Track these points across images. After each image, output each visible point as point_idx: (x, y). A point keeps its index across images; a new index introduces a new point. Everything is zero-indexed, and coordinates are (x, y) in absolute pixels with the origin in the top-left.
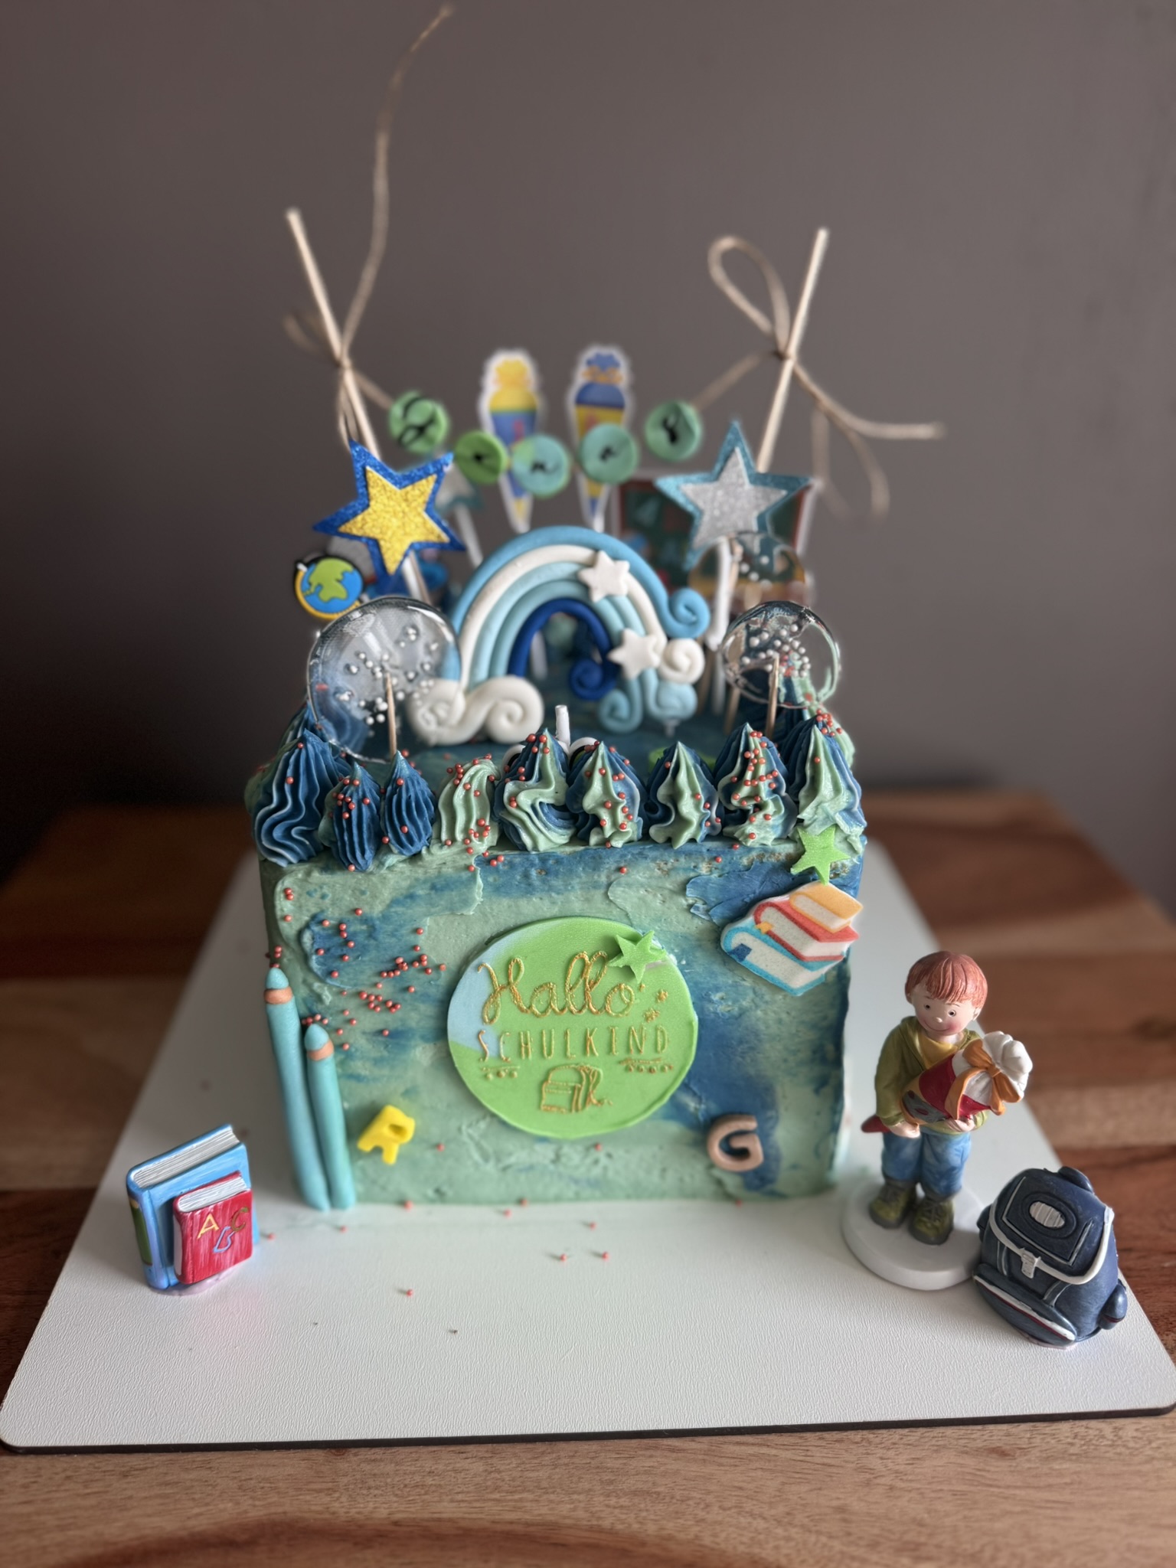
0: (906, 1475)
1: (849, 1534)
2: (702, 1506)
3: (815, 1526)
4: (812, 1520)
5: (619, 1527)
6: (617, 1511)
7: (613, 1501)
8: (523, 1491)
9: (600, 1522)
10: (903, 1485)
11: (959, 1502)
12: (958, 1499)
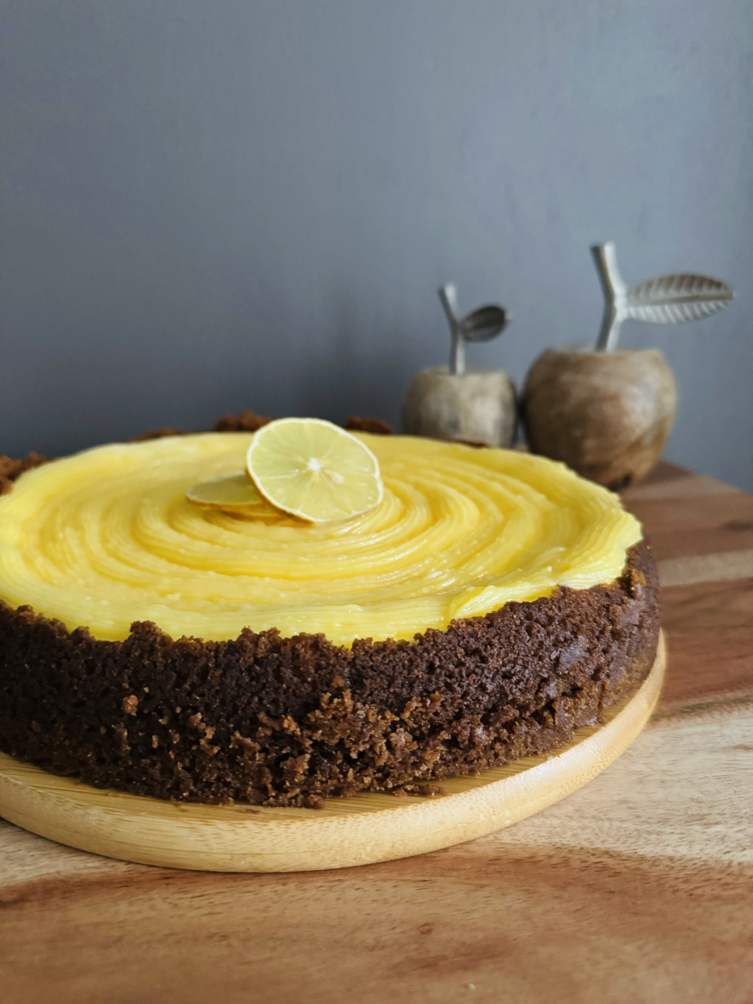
0: (671, 771)
1: (639, 817)
3: (605, 815)
4: (600, 812)
10: (672, 778)
11: (725, 782)
12: (723, 781)
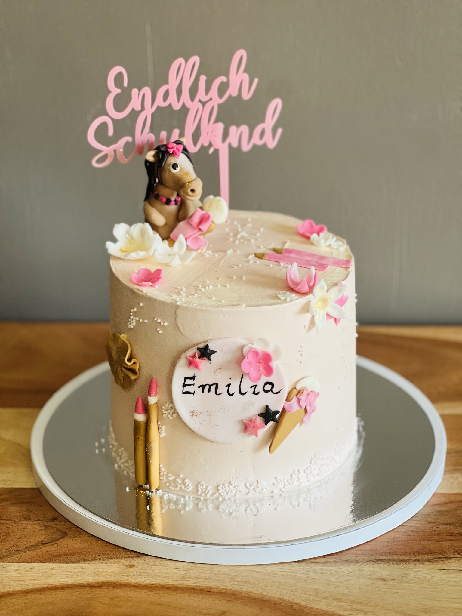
2: (265, 586)
5: (233, 589)
6: (233, 585)
7: (232, 583)
8: (199, 579)
9: (226, 588)
